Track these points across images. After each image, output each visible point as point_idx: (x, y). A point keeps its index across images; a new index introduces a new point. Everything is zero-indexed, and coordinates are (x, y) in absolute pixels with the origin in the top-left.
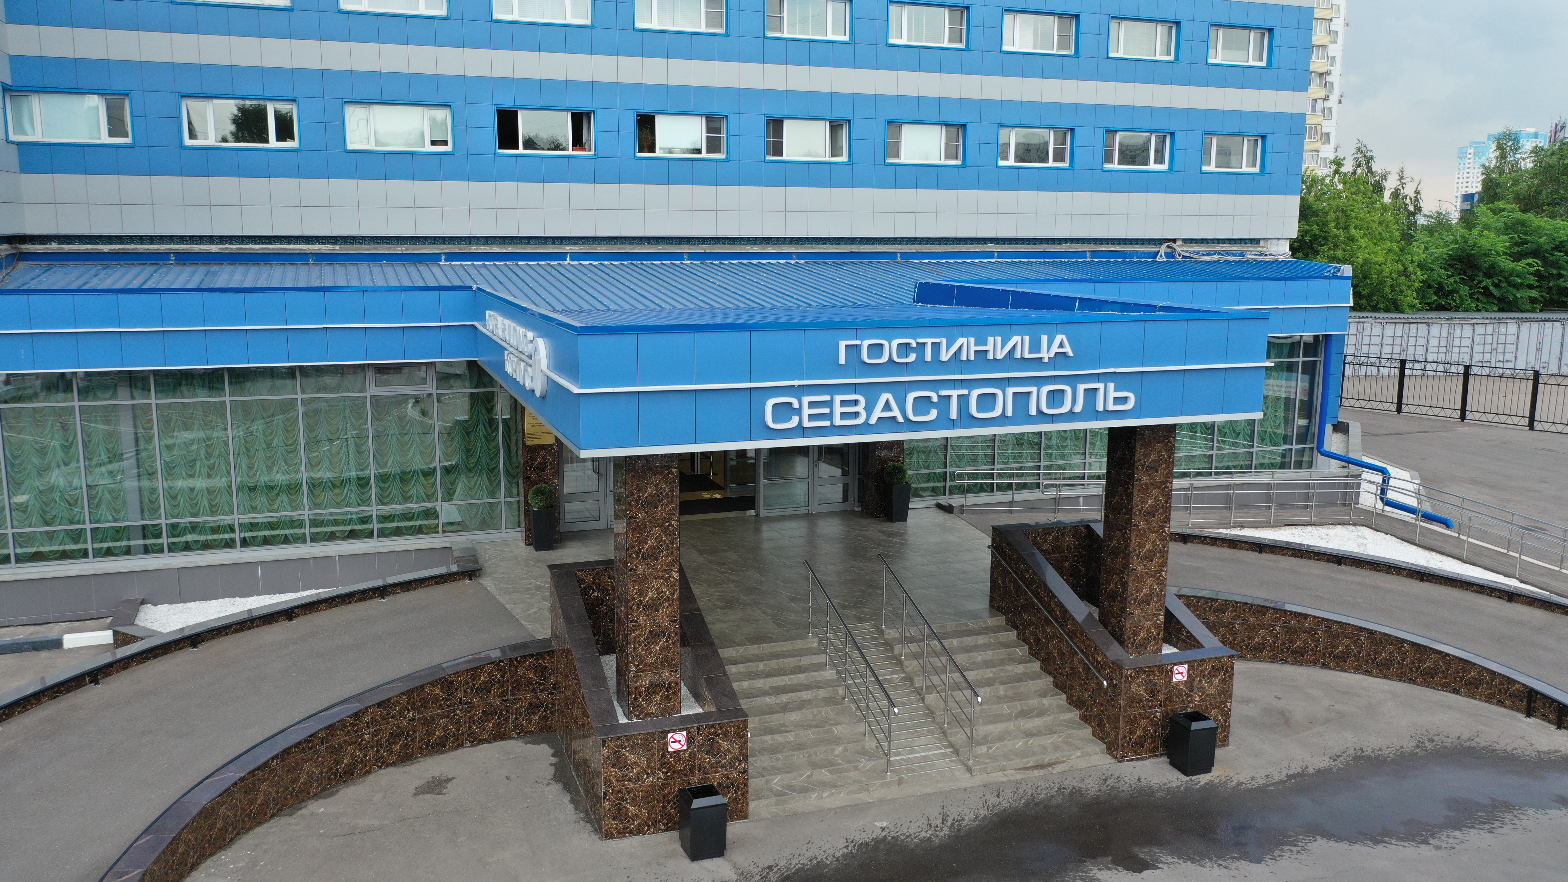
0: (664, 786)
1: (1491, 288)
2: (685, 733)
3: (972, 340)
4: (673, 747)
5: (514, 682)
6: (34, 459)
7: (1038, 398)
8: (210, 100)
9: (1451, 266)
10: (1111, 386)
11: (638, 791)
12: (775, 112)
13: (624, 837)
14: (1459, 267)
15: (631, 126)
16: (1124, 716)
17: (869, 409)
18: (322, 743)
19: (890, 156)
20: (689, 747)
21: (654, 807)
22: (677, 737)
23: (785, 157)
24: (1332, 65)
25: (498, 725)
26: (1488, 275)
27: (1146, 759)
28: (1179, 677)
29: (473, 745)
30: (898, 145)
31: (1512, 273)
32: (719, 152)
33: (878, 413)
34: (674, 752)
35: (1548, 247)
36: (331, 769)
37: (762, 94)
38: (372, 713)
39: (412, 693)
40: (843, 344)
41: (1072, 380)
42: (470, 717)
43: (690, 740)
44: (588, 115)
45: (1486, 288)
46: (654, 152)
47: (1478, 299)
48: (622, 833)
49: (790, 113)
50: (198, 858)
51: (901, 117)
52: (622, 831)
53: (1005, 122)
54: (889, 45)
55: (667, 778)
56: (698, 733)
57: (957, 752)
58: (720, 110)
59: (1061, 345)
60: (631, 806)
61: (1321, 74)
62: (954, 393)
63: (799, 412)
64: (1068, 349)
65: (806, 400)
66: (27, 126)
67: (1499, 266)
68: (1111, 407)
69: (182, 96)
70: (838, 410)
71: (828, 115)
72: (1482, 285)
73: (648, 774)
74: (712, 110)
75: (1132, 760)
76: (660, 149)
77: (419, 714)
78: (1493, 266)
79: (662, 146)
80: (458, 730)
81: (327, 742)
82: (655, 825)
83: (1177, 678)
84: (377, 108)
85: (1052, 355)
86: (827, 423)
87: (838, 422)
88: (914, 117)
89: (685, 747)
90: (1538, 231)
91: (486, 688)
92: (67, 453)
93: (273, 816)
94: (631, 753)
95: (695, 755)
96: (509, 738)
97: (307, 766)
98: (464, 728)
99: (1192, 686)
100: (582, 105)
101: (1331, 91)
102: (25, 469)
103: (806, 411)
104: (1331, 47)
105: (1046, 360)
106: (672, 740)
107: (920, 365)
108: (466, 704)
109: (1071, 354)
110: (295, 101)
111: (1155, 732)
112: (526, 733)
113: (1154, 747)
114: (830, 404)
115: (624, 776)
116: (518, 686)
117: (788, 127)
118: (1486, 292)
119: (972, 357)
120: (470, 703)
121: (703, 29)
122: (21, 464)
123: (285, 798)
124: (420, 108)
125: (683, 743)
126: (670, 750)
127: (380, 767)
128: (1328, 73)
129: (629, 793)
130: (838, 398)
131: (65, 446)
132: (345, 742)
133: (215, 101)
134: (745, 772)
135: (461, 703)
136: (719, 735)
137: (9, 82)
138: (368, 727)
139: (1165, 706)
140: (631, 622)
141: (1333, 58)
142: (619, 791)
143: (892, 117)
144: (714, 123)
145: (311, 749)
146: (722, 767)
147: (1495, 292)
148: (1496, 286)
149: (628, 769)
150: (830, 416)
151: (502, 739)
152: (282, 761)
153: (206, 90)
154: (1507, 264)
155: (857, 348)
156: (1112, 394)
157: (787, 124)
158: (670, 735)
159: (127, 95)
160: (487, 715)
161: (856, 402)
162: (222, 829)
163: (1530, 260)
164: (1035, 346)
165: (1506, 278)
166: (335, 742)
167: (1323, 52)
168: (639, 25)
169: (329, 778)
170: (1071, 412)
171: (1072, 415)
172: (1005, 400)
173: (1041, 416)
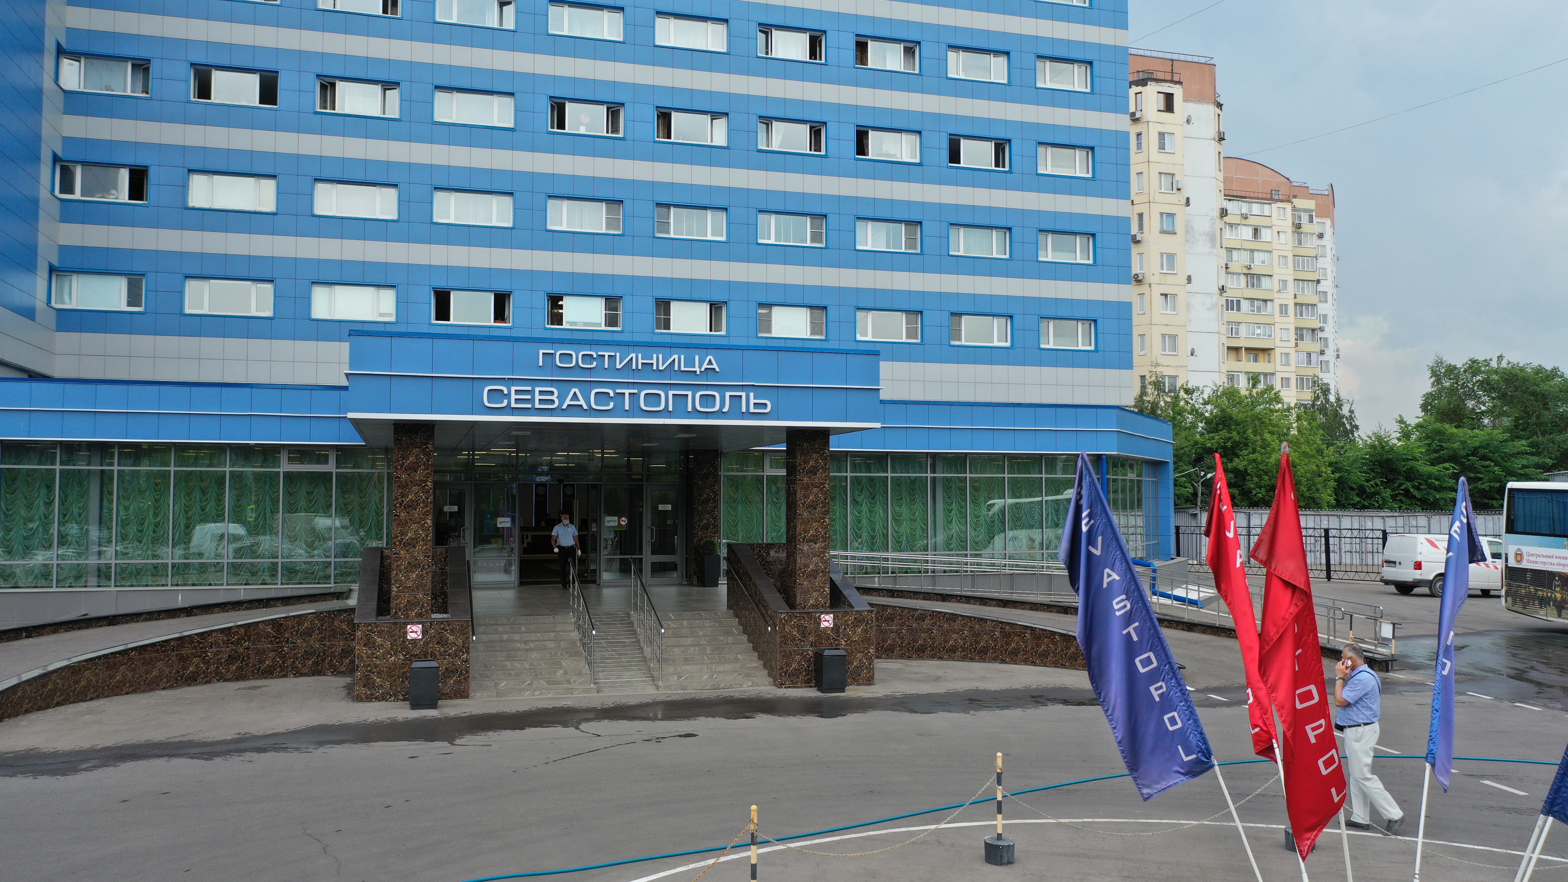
0: (403, 665)
1: (1412, 490)
2: (420, 626)
3: (640, 355)
4: (411, 636)
5: (330, 631)
6: (22, 512)
7: (694, 399)
8: (208, 281)
9: (1372, 470)
10: (752, 395)
11: (383, 667)
12: (663, 294)
13: (371, 701)
14: (1379, 471)
15: (544, 305)
16: (780, 651)
17: (562, 399)
18: (173, 650)
19: (760, 332)
20: (423, 637)
21: (395, 681)
22: (414, 628)
23: (672, 331)
24: (1325, 322)
25: (316, 663)
26: (1408, 479)
27: (801, 687)
28: (826, 624)
29: (295, 676)
30: (769, 322)
31: (1430, 476)
32: (617, 326)
33: (568, 402)
34: (412, 640)
35: (1463, 453)
36: (179, 672)
37: (652, 281)
38: (216, 637)
39: (249, 627)
40: (541, 352)
41: (721, 388)
42: (294, 654)
43: (424, 632)
44: (509, 295)
45: (1407, 491)
46: (562, 325)
47: (1401, 501)
48: (369, 698)
49: (675, 297)
50: (64, 700)
51: (770, 300)
52: (369, 696)
53: (861, 305)
54: (757, 244)
55: (406, 659)
56: (431, 627)
57: (653, 680)
58: (617, 292)
59: (710, 362)
60: (377, 678)
61: (1313, 330)
62: (627, 392)
63: (508, 396)
64: (715, 366)
65: (513, 389)
66: (66, 298)
67: (1418, 471)
68: (752, 410)
69: (186, 277)
70: (538, 397)
71: (708, 298)
72: (1403, 487)
73: (391, 655)
74: (609, 292)
75: (789, 687)
76: (567, 322)
77: (253, 645)
78: (1411, 470)
79: (568, 320)
80: (284, 663)
81: (177, 651)
82: (395, 695)
83: (824, 625)
84: (337, 287)
85: (703, 369)
86: (529, 406)
87: (537, 406)
88: (782, 301)
89: (420, 637)
90: (1451, 438)
91: (308, 633)
92: (47, 509)
93: (127, 693)
94: (378, 637)
95: (428, 644)
96: (324, 675)
97: (159, 664)
98: (289, 662)
99: (838, 632)
100: (503, 287)
101: (1327, 346)
102: (14, 519)
103: (514, 397)
104: (1321, 306)
105: (698, 373)
106: (411, 630)
107: (600, 368)
108: (291, 643)
109: (718, 370)
110: (272, 281)
111: (809, 667)
112: (339, 672)
113: (808, 679)
114: (531, 393)
115: (373, 654)
116: (334, 634)
117: (674, 307)
118: (1407, 493)
119: (640, 367)
120: (295, 643)
121: (604, 231)
122: (11, 515)
123: (139, 683)
124: (372, 289)
125: (419, 633)
126: (409, 637)
127: (218, 681)
128: (1322, 329)
129: (376, 668)
130: (537, 389)
131: (47, 503)
132: (192, 654)
133: (212, 281)
134: (467, 661)
135: (288, 642)
136: (447, 630)
137: (56, 263)
138: (212, 647)
139: (815, 646)
140: (395, 554)
141: (1325, 316)
142: (369, 665)
143: (763, 300)
144: (612, 302)
145: (164, 652)
146: (449, 655)
147: (1416, 494)
148: (1418, 488)
149: (376, 649)
150: (531, 401)
151: (319, 675)
152: (140, 654)
153: (205, 273)
154: (1425, 468)
155: (552, 355)
156: (752, 401)
157: (674, 306)
158: (409, 627)
159: (144, 275)
160: (307, 654)
161: (552, 393)
162: (85, 687)
163: (1447, 465)
164: (690, 362)
165: (1426, 481)
166: (184, 652)
167: (1313, 310)
168: (550, 227)
169: (176, 679)
170: (720, 411)
171: (720, 414)
172: (667, 399)
173: (696, 413)
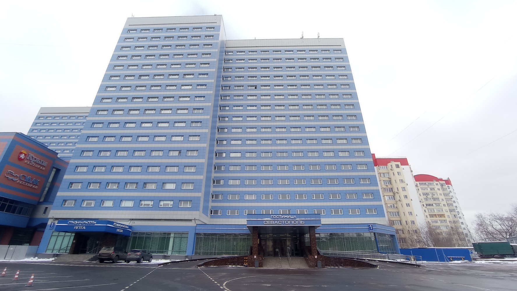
7: (293, 222)
10: (301, 221)
22: (255, 256)
28: (316, 257)
33: (275, 223)
41: (297, 220)
43: (257, 257)
54: (312, 199)
62: (283, 221)
63: (267, 222)
64: (296, 217)
68: (302, 223)
69: (227, 210)
85: (294, 218)
95: (257, 259)
99: (318, 259)
107: (279, 218)
114: (270, 222)
119: (285, 218)
126: (254, 258)
129: (250, 262)
136: (260, 257)
150: (270, 223)
155: (273, 216)
159: (222, 210)
161: (273, 222)
171: (297, 224)
172: (289, 222)
173: (293, 224)
